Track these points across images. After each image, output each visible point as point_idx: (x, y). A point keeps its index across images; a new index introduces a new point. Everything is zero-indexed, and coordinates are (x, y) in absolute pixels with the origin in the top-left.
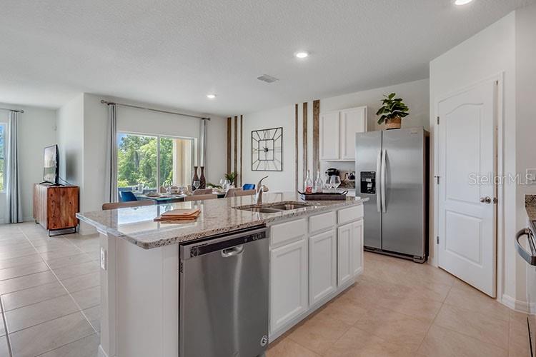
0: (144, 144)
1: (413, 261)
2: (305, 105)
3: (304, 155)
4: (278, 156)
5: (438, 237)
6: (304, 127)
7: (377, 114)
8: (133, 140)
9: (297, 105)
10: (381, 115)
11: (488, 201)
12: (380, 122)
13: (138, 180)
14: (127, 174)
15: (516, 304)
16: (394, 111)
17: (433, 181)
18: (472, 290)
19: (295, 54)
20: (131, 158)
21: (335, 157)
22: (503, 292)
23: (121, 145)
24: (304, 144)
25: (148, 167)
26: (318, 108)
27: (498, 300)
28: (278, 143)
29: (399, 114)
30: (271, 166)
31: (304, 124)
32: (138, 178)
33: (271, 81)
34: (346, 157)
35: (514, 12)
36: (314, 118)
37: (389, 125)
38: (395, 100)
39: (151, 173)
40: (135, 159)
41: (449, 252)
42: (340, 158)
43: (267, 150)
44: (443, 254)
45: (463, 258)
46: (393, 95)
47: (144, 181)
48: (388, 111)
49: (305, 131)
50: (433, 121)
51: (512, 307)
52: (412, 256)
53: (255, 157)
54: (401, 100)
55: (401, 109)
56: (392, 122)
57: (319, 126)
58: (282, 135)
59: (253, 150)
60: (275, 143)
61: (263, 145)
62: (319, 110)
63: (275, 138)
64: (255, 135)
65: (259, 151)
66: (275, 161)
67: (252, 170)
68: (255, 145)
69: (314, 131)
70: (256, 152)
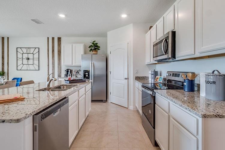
1: (102, 102)
2: (53, 38)
3: (53, 62)
4: (36, 62)
5: (110, 92)
6: (52, 49)
7: (89, 47)
9: (48, 38)
10: (90, 48)
11: (126, 79)
12: (90, 51)
15: (133, 108)
16: (95, 47)
17: (109, 73)
18: (122, 107)
19: (58, 14)
21: (70, 64)
22: (130, 105)
24: (52, 57)
26: (60, 41)
27: (129, 108)
28: (36, 56)
29: (97, 49)
30: (31, 67)
31: (52, 47)
33: (39, 23)
34: (75, 64)
35: (132, 24)
36: (58, 45)
37: (94, 53)
38: (96, 43)
41: (114, 96)
42: (72, 64)
43: (28, 59)
44: (112, 98)
45: (118, 98)
46: (95, 41)
48: (93, 47)
49: (53, 51)
50: (109, 53)
51: (132, 109)
52: (102, 100)
53: (20, 62)
54: (97, 44)
55: (97, 47)
56: (95, 51)
57: (61, 49)
58: (39, 52)
59: (18, 58)
60: (34, 55)
61: (25, 56)
62: (61, 42)
63: (34, 53)
64: (19, 50)
65: (22, 59)
66: (34, 65)
67: (17, 70)
68: (20, 56)
69: (58, 51)
70: (20, 59)
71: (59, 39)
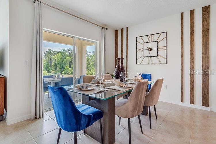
0: (54, 55)
2: (192, 12)
4: (162, 53)
8: (49, 53)
9: (182, 14)
13: (51, 71)
14: (46, 68)
20: (48, 61)
23: (44, 56)
25: (56, 65)
26: (209, 12)
28: (162, 44)
30: (155, 60)
31: (191, 26)
32: (51, 70)
39: (57, 68)
40: (50, 62)
43: (151, 49)
47: (54, 71)
53: (140, 54)
57: (209, 26)
58: (166, 37)
59: (138, 50)
60: (159, 43)
61: (147, 46)
62: (209, 14)
63: (159, 40)
64: (139, 39)
65: (143, 50)
66: (159, 57)
67: (137, 64)
68: (140, 46)
69: (203, 31)
70: (140, 51)
71: (206, 10)
